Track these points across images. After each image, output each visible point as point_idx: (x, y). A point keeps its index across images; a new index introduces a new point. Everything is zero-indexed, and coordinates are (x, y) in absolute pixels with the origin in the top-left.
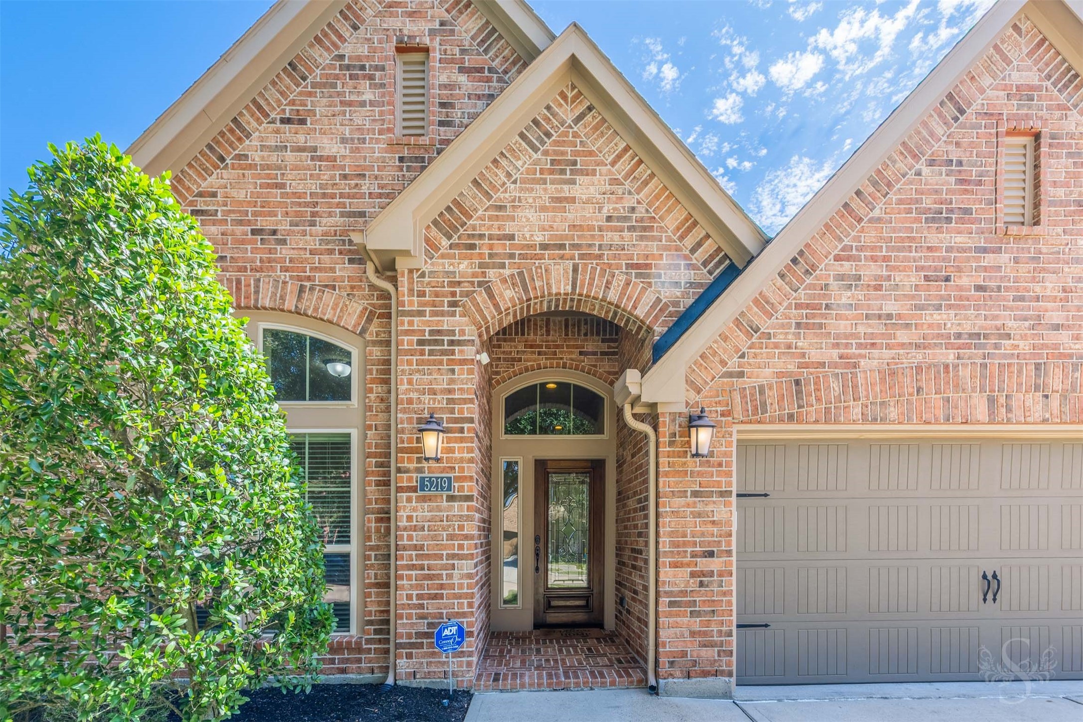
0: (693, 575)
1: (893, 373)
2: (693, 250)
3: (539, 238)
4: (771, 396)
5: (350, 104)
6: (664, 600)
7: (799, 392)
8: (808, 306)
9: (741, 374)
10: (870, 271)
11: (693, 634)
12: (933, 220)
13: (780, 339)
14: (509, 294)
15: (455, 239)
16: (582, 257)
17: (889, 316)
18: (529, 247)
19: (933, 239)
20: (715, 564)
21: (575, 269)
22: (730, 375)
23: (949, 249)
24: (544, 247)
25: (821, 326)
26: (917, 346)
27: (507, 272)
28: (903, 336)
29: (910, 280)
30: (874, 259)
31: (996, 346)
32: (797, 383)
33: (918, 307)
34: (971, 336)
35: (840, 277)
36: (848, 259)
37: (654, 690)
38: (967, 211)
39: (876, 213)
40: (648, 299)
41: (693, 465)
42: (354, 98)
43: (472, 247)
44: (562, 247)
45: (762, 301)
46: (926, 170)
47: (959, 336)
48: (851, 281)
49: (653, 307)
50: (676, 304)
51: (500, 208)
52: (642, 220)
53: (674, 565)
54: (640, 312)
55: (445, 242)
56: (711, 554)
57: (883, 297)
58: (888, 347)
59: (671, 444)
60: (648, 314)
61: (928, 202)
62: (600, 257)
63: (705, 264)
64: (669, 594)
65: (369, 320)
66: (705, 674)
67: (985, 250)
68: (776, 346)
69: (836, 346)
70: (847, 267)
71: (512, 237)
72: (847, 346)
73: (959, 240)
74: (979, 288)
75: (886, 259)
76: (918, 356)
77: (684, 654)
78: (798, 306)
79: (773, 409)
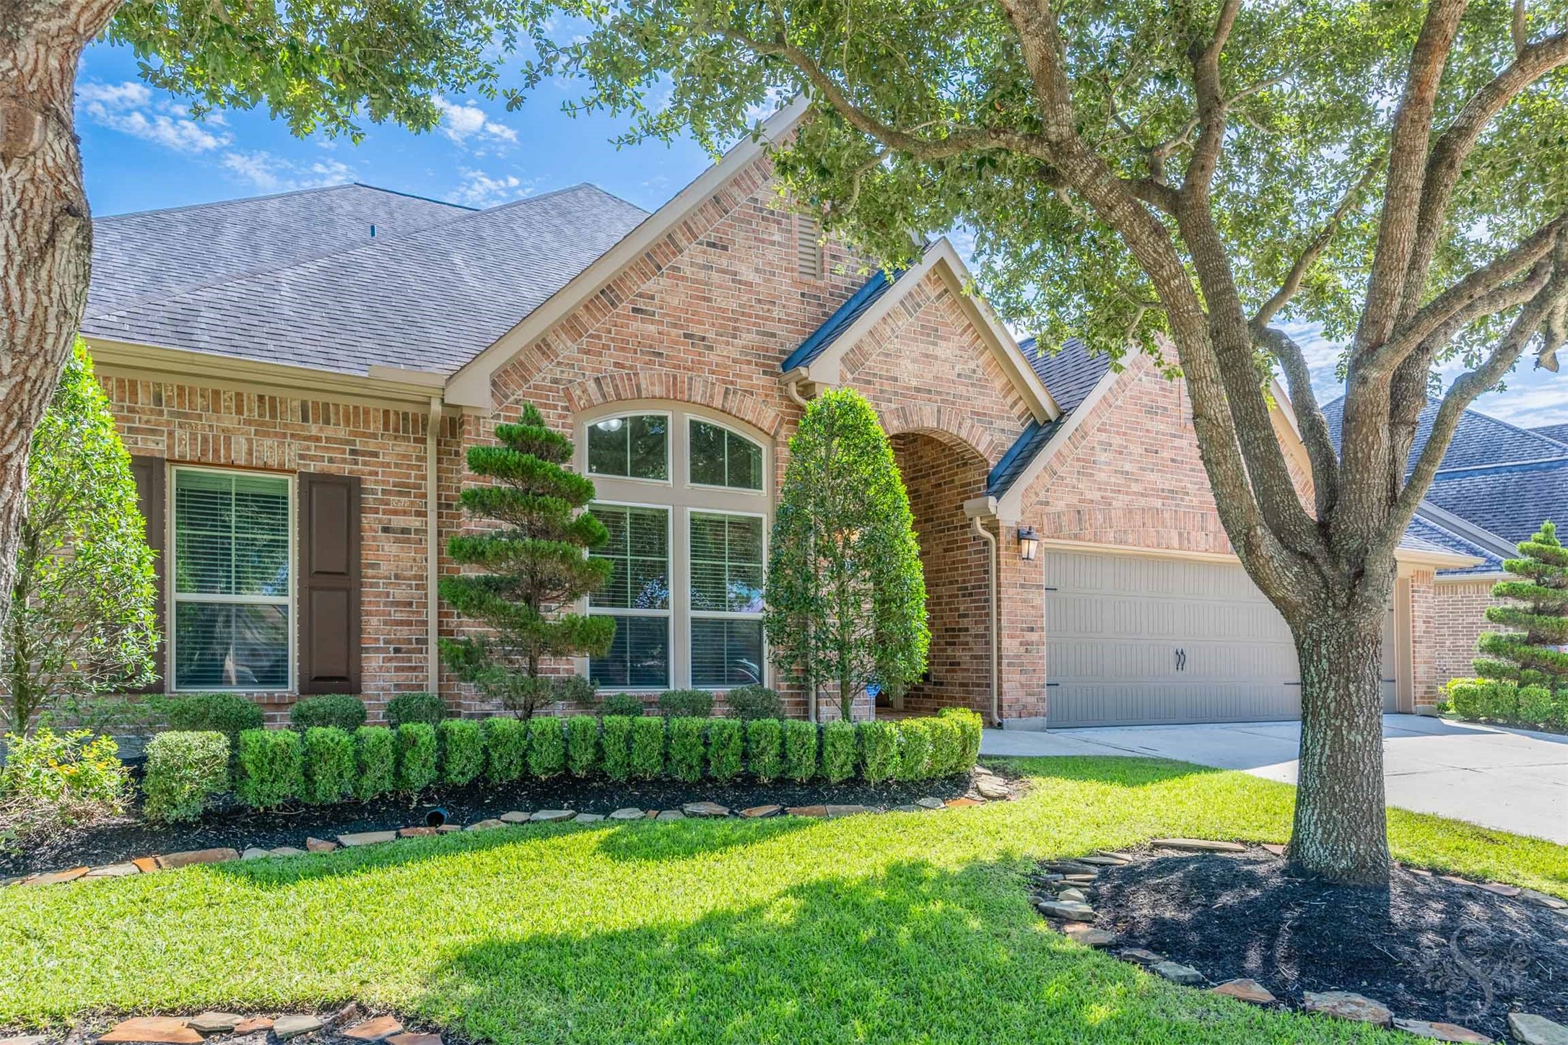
0: (1021, 644)
1: (1130, 512)
2: (1012, 407)
3: (914, 383)
4: (1065, 520)
5: (763, 241)
6: (1005, 661)
7: (1080, 520)
8: (1084, 460)
9: (1047, 503)
10: (1117, 441)
11: (1022, 685)
12: (1149, 412)
13: (1068, 481)
14: (896, 423)
15: (856, 375)
16: (943, 401)
17: (1127, 473)
18: (908, 389)
19: (1149, 425)
20: (1034, 637)
21: (939, 411)
22: (1041, 503)
23: (1157, 433)
24: (918, 390)
25: (1092, 475)
26: (1142, 495)
27: (893, 406)
28: (1135, 487)
29: (1137, 450)
30: (1118, 433)
31: (1182, 500)
32: (1079, 512)
33: (1142, 469)
34: (1171, 491)
35: (1101, 443)
36: (1105, 431)
37: (1000, 726)
38: (1165, 409)
39: (1119, 403)
40: (986, 439)
41: (1020, 564)
42: (765, 236)
43: (869, 382)
44: (929, 392)
45: (1059, 455)
46: (1144, 379)
47: (1163, 490)
48: (1107, 446)
49: (989, 445)
50: (1003, 445)
51: (887, 355)
52: (980, 380)
53: (1011, 637)
54: (981, 449)
55: (849, 376)
56: (1032, 630)
57: (1124, 460)
58: (1127, 493)
59: (1007, 549)
60: (985, 451)
61: (1145, 401)
62: (953, 403)
63: (1019, 418)
64: (1008, 657)
65: (780, 425)
66: (1030, 715)
67: (1175, 436)
68: (1067, 486)
69: (1100, 489)
70: (1103, 437)
71: (896, 379)
72: (1106, 490)
73: (1162, 427)
74: (1173, 460)
75: (1125, 434)
76: (1143, 502)
77: (1018, 700)
78: (1078, 460)
79: (1066, 531)
